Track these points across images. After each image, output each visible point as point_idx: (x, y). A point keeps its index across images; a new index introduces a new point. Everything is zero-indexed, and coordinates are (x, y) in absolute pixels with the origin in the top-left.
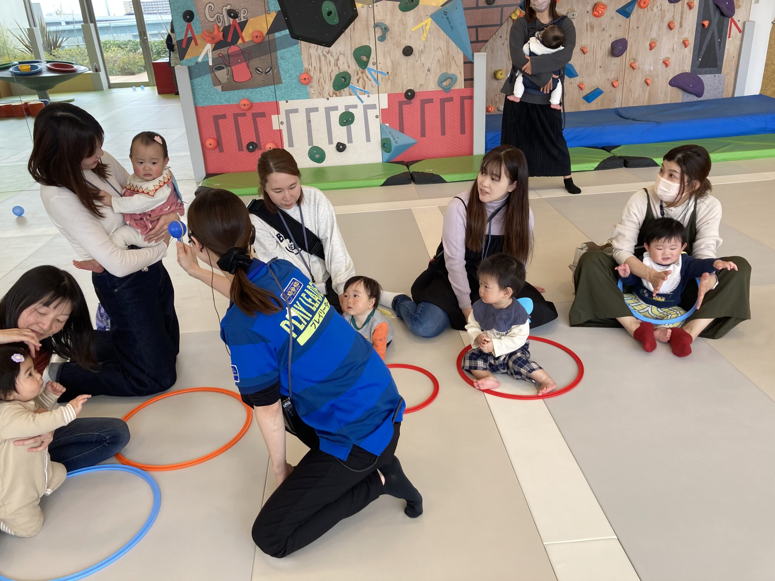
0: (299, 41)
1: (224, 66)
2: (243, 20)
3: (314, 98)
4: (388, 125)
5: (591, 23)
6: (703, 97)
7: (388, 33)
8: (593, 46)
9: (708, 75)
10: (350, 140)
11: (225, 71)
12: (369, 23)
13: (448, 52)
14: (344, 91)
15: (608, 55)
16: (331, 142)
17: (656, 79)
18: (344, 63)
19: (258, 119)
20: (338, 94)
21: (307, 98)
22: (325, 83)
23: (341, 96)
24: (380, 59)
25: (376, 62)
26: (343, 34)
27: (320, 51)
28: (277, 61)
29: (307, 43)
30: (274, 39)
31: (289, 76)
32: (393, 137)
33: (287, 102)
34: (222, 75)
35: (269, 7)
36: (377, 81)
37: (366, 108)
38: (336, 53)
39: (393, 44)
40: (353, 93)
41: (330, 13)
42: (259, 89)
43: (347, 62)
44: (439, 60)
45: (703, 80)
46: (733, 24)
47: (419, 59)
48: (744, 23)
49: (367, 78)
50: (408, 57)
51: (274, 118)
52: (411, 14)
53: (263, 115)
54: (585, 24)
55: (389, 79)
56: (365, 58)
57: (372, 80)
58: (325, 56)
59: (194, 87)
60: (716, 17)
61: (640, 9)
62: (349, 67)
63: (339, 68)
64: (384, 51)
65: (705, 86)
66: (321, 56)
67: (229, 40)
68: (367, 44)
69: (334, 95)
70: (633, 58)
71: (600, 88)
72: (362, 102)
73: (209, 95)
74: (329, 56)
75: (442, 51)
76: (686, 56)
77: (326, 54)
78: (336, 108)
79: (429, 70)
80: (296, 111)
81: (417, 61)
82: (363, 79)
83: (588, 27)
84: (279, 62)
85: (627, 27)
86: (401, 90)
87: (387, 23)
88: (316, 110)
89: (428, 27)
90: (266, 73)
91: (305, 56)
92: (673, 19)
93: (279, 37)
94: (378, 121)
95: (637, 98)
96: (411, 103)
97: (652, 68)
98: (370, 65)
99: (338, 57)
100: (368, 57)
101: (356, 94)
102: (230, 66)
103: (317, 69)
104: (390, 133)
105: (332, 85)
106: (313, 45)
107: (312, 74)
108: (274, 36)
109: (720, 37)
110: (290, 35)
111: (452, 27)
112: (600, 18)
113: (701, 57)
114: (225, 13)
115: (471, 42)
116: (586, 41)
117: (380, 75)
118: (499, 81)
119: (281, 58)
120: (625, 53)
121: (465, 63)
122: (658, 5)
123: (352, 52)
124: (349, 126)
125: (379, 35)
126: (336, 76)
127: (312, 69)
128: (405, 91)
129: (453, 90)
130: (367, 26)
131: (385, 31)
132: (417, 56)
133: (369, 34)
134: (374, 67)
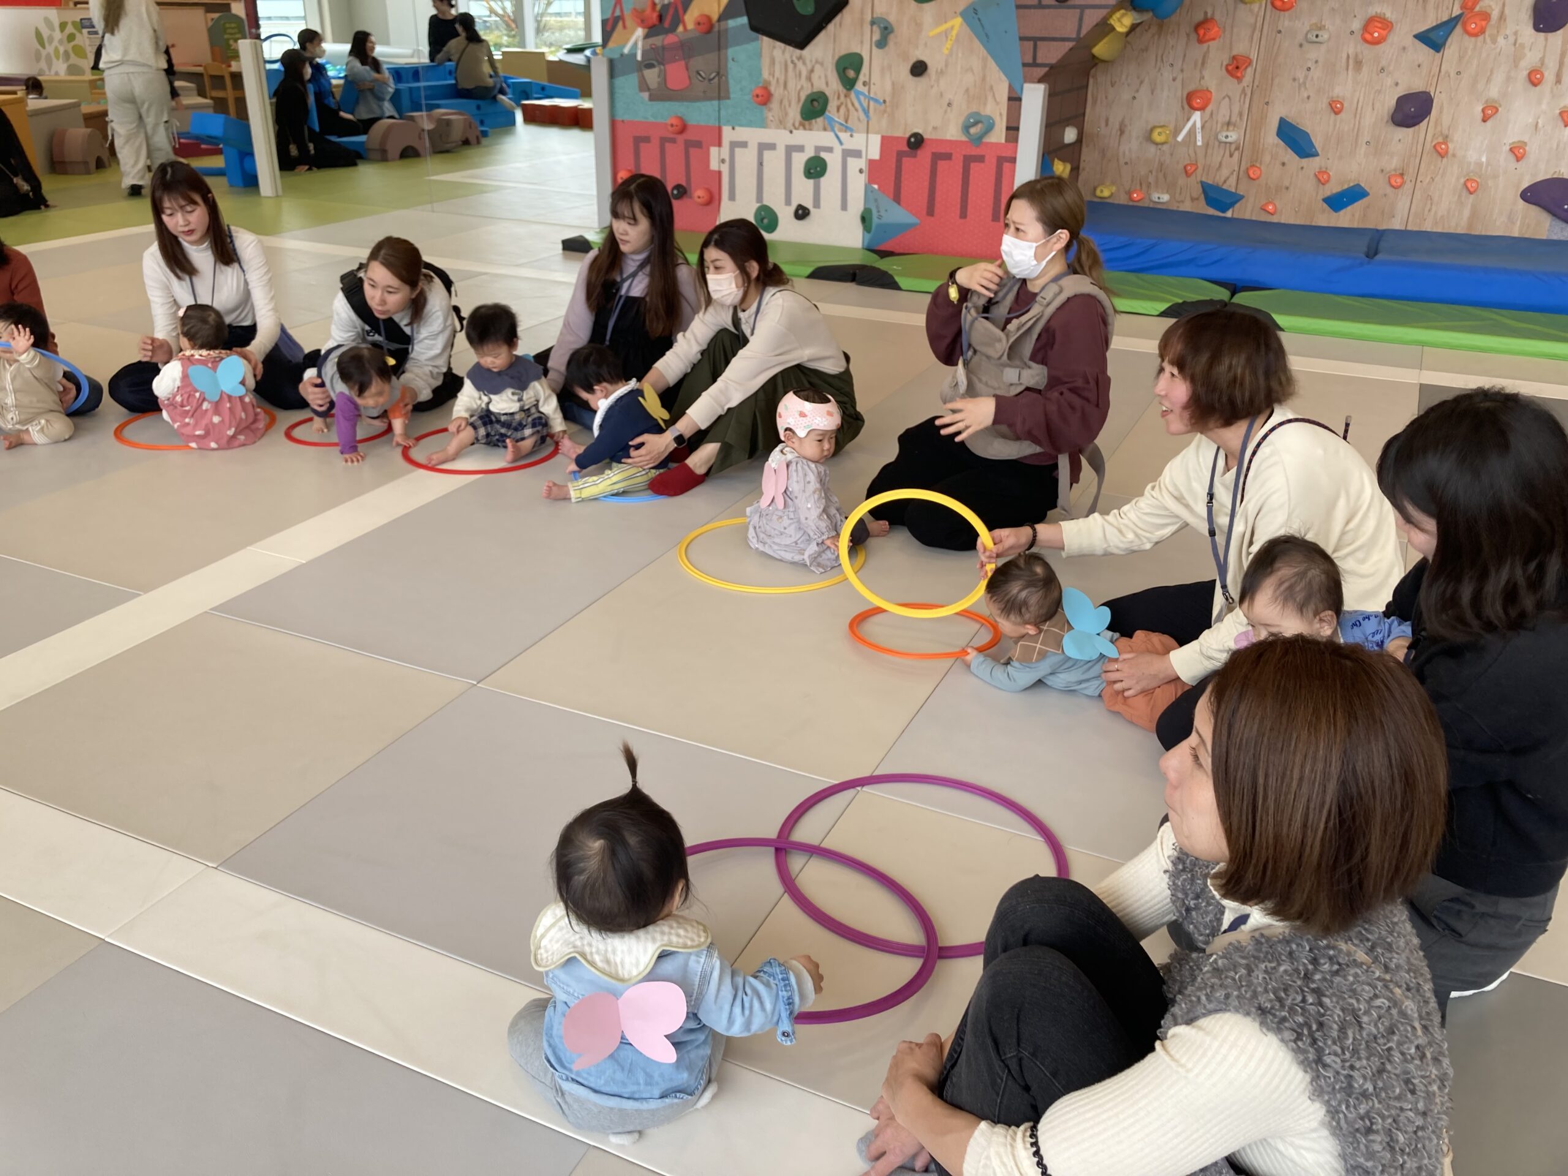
0: (760, 35)
1: (655, 63)
3: (770, 128)
4: (876, 187)
5: (1356, 55)
7: (892, 36)
8: (1355, 101)
10: (817, 204)
11: (656, 70)
12: (865, 17)
13: (984, 79)
14: (816, 122)
15: (1387, 122)
16: (788, 202)
17: (1490, 183)
18: (820, 78)
19: (692, 151)
20: (807, 127)
21: (762, 127)
22: (790, 105)
23: (811, 130)
24: (875, 78)
25: (868, 82)
26: (823, 32)
27: (787, 56)
28: (726, 66)
29: (771, 40)
30: (726, 30)
31: (741, 89)
32: (878, 207)
33: (733, 129)
34: (652, 76)
36: (866, 112)
37: (848, 154)
38: (811, 61)
39: (898, 55)
40: (828, 127)
42: (697, 104)
43: (826, 77)
44: (967, 90)
47: (936, 84)
50: (919, 79)
51: (714, 150)
52: (929, 8)
53: (698, 144)
54: (1345, 56)
55: (885, 111)
56: (851, 74)
57: (860, 109)
58: (792, 62)
59: (614, 90)
61: (1466, 37)
62: (827, 84)
63: (812, 85)
64: (883, 65)
66: (789, 61)
67: (666, 25)
68: (858, 51)
69: (801, 128)
70: (1442, 134)
71: (1363, 185)
72: (841, 143)
73: (632, 105)
74: (800, 64)
75: (973, 74)
76: (1566, 143)
77: (796, 61)
78: (800, 149)
79: (949, 105)
80: (744, 145)
81: (932, 87)
82: (846, 106)
83: (1351, 61)
84: (729, 66)
85: (1435, 70)
86: (902, 132)
87: (892, 19)
88: (772, 147)
89: (954, 33)
90: (710, 80)
91: (765, 62)
92: (1542, 64)
93: (733, 28)
94: (862, 179)
95: (1442, 217)
96: (915, 156)
97: (1484, 159)
98: (859, 86)
99: (813, 67)
100: (858, 71)
101: (833, 130)
102: (664, 65)
103: (782, 82)
104: (876, 200)
105: (799, 110)
106: (778, 43)
107: (772, 89)
108: (728, 23)
110: (748, 26)
112: (1380, 46)
115: (1025, 65)
116: (1344, 88)
117: (872, 103)
118: (1160, 146)
119: (733, 60)
120: (1426, 121)
121: (1010, 99)
122: (1508, 32)
123: (835, 62)
124: (817, 180)
125: (877, 37)
126: (808, 96)
127: (774, 82)
128: (907, 135)
129: (987, 143)
130: (862, 21)
131: (886, 32)
132: (933, 78)
133: (862, 35)
134: (864, 90)
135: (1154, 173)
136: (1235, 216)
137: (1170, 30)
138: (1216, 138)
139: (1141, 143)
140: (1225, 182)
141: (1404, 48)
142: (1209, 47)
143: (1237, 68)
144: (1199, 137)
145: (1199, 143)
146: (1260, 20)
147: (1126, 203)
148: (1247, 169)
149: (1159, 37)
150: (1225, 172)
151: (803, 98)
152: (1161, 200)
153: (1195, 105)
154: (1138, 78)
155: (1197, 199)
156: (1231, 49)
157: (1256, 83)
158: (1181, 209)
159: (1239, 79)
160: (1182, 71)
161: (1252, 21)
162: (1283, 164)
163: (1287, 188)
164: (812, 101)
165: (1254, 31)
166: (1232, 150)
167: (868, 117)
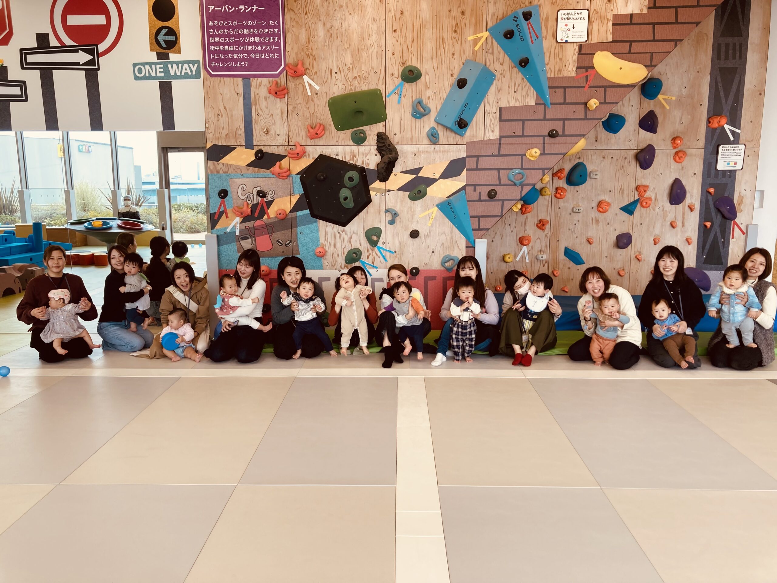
0: (318, 220)
1: (249, 237)
2: (270, 199)
3: (326, 269)
5: (596, 217)
6: (710, 291)
7: (398, 217)
8: (598, 239)
9: (714, 271)
11: (249, 240)
12: (381, 208)
13: (452, 237)
15: (614, 247)
18: (356, 241)
21: (321, 269)
22: (338, 257)
24: (389, 240)
25: (385, 242)
26: (357, 217)
27: (335, 230)
28: (296, 236)
29: (325, 222)
30: (296, 217)
31: (307, 249)
34: (246, 243)
35: (294, 190)
36: (385, 258)
37: (375, 280)
38: (350, 232)
39: (402, 227)
41: (346, 198)
43: (360, 241)
44: (443, 244)
45: (708, 275)
46: (735, 226)
47: (425, 242)
48: (747, 226)
49: (377, 255)
50: (415, 239)
52: (419, 203)
54: (591, 218)
55: (396, 257)
56: (375, 238)
58: (339, 233)
59: (220, 253)
60: (718, 219)
61: (642, 209)
62: (361, 244)
63: (352, 245)
64: (393, 233)
65: (712, 281)
66: (337, 233)
67: (256, 215)
68: (378, 226)
70: (638, 251)
73: (232, 261)
74: (343, 234)
75: (446, 235)
76: (690, 252)
77: (341, 233)
79: (433, 252)
81: (422, 243)
82: (373, 255)
83: (594, 221)
84: (298, 237)
85: (631, 223)
87: (397, 209)
88: (327, 279)
89: (434, 215)
90: (286, 245)
91: (322, 233)
92: (676, 218)
93: (300, 216)
96: (416, 279)
98: (380, 244)
99: (352, 236)
100: (379, 237)
102: (255, 237)
103: (332, 244)
105: (344, 258)
106: (329, 224)
107: (327, 249)
108: (296, 214)
109: (723, 237)
110: (310, 214)
111: (455, 216)
112: (605, 214)
113: (706, 254)
114: (255, 193)
115: (474, 230)
116: (592, 233)
117: (388, 253)
118: (508, 263)
119: (301, 233)
120: (630, 246)
121: (468, 247)
122: (660, 206)
123: (365, 232)
125: (389, 218)
126: (348, 252)
127: (327, 244)
130: (379, 211)
131: (394, 216)
132: (423, 238)
133: (380, 218)
134: (384, 247)
138: (536, 258)
139: (499, 262)
141: (616, 214)
142: (528, 216)
143: (543, 225)
144: (527, 258)
145: (527, 261)
146: (550, 203)
151: (346, 253)
153: (523, 243)
154: (494, 232)
156: (538, 216)
157: (551, 232)
159: (543, 230)
160: (515, 227)
161: (547, 203)
162: (569, 268)
163: (572, 279)
164: (351, 254)
165: (548, 208)
166: (544, 263)
167: (386, 260)
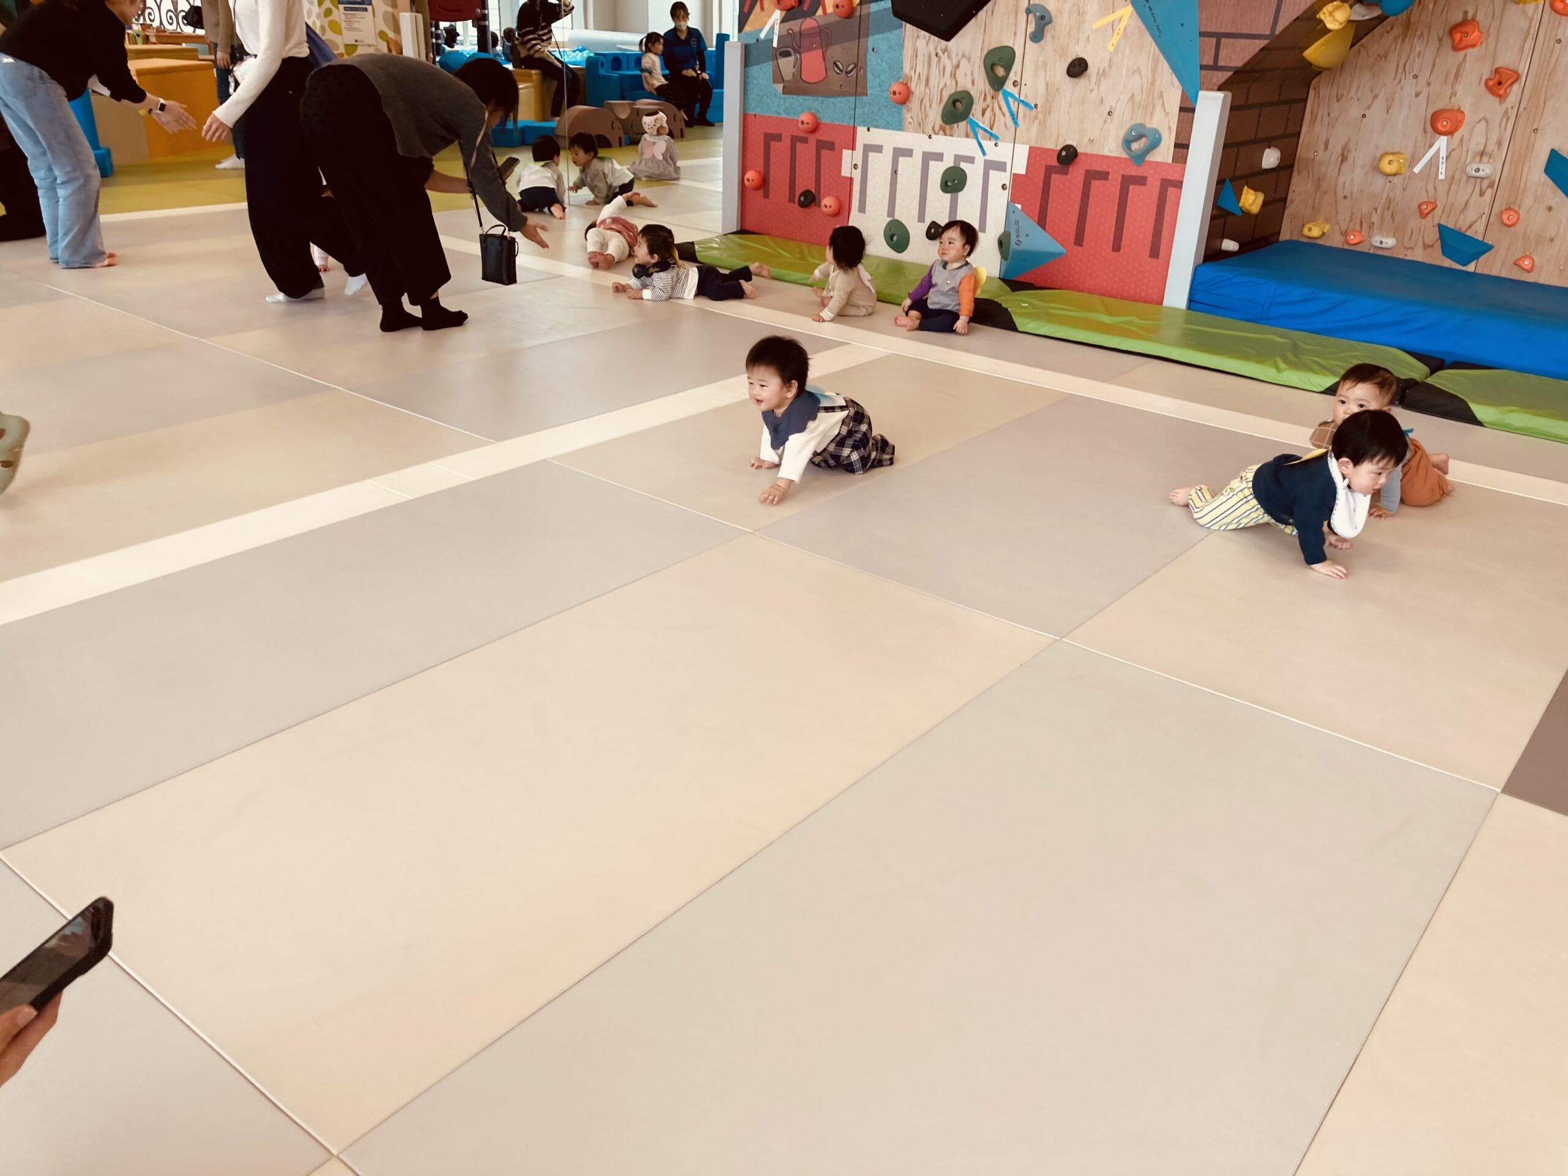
0: (904, 23)
1: (792, 52)
3: (909, 131)
4: (1019, 206)
7: (1049, 27)
11: (791, 59)
12: (1020, 4)
13: (1153, 83)
14: (958, 126)
16: (921, 219)
18: (966, 74)
19: (824, 152)
20: (948, 132)
21: (899, 130)
22: (931, 106)
23: (952, 136)
24: (1028, 77)
25: (1019, 81)
26: (973, 20)
27: (931, 47)
28: (865, 55)
29: (915, 28)
30: (868, 15)
31: (880, 85)
32: (1018, 231)
33: (868, 130)
34: (787, 65)
36: (1014, 118)
37: (989, 166)
38: (957, 54)
39: (1055, 51)
40: (972, 134)
42: (832, 100)
43: (972, 74)
44: (1132, 96)
47: (1096, 88)
49: (1000, 109)
50: (1077, 80)
51: (846, 154)
53: (831, 146)
55: (1036, 118)
56: (1001, 71)
57: (1008, 114)
58: (937, 54)
59: (748, 81)
62: (973, 82)
63: (957, 83)
64: (1037, 61)
66: (933, 55)
67: (805, 8)
68: (1010, 44)
69: (941, 132)
72: (984, 153)
73: (765, 97)
74: (944, 57)
75: (1141, 78)
77: (940, 53)
78: (939, 157)
79: (1110, 113)
80: (878, 149)
81: (1091, 91)
82: (993, 109)
84: (868, 57)
86: (1054, 143)
87: (1051, 7)
88: (908, 153)
89: (1122, 25)
90: (847, 73)
91: (908, 54)
93: (875, 13)
94: (1005, 195)
96: (1066, 174)
98: (1008, 87)
99: (959, 62)
100: (1008, 68)
101: (976, 137)
102: (800, 54)
103: (924, 78)
104: (1017, 222)
105: (940, 112)
106: (923, 33)
107: (913, 86)
108: (869, 8)
110: (891, 10)
115: (1203, 67)
117: (1021, 107)
118: (1390, 178)
119: (873, 50)
121: (1182, 109)
123: (983, 56)
124: (955, 194)
125: (1031, 28)
126: (951, 96)
127: (915, 78)
128: (1059, 148)
129: (1150, 162)
130: (1017, 8)
131: (1043, 22)
132: (1094, 79)
133: (1016, 25)
134: (1014, 91)
135: (1378, 211)
136: (1479, 271)
137: (1419, 33)
138: (1464, 171)
139: (1367, 173)
140: (1470, 226)
142: (1466, 55)
143: (1500, 83)
144: (1442, 168)
145: (1441, 177)
146: (1535, 24)
147: (1340, 246)
148: (1502, 212)
149: (1403, 41)
150: (1471, 215)
151: (945, 98)
152: (1384, 245)
153: (1440, 128)
154: (1372, 91)
155: (1432, 246)
156: (1494, 59)
157: (1523, 105)
158: (1409, 258)
159: (1502, 98)
160: (1429, 84)
161: (1524, 24)
162: (1550, 209)
163: (1552, 240)
164: (954, 102)
165: (1525, 39)
166: (1484, 188)
167: (1016, 123)
